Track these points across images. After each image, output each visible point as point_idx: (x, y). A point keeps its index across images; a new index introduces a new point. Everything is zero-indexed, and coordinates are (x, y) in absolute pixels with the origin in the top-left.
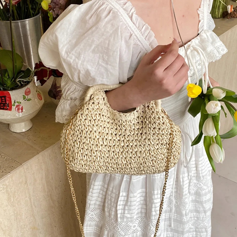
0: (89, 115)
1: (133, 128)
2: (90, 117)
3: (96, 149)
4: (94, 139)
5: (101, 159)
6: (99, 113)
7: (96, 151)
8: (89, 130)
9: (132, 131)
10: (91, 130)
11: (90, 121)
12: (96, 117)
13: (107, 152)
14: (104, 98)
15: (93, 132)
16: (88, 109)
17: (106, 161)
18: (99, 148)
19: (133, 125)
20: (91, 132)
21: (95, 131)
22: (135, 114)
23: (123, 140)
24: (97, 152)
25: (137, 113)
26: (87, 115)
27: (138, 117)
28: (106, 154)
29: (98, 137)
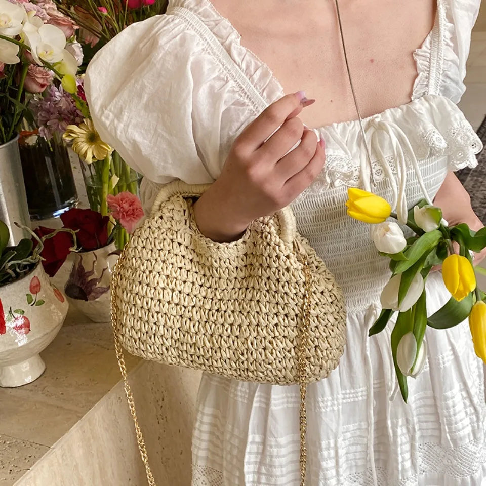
0: (151, 239)
1: (235, 275)
2: (151, 244)
3: (157, 309)
4: (155, 288)
5: (166, 330)
6: (171, 237)
7: (158, 313)
8: (147, 268)
9: (231, 282)
10: (150, 268)
11: (152, 250)
12: (162, 244)
13: (178, 317)
14: (185, 211)
15: (154, 273)
16: (150, 227)
17: (175, 337)
18: (163, 307)
19: (235, 268)
20: (150, 272)
21: (159, 273)
22: (240, 247)
23: (211, 298)
24: (160, 315)
25: (243, 245)
26: (147, 239)
27: (246, 255)
28: (175, 321)
29: (162, 285)
